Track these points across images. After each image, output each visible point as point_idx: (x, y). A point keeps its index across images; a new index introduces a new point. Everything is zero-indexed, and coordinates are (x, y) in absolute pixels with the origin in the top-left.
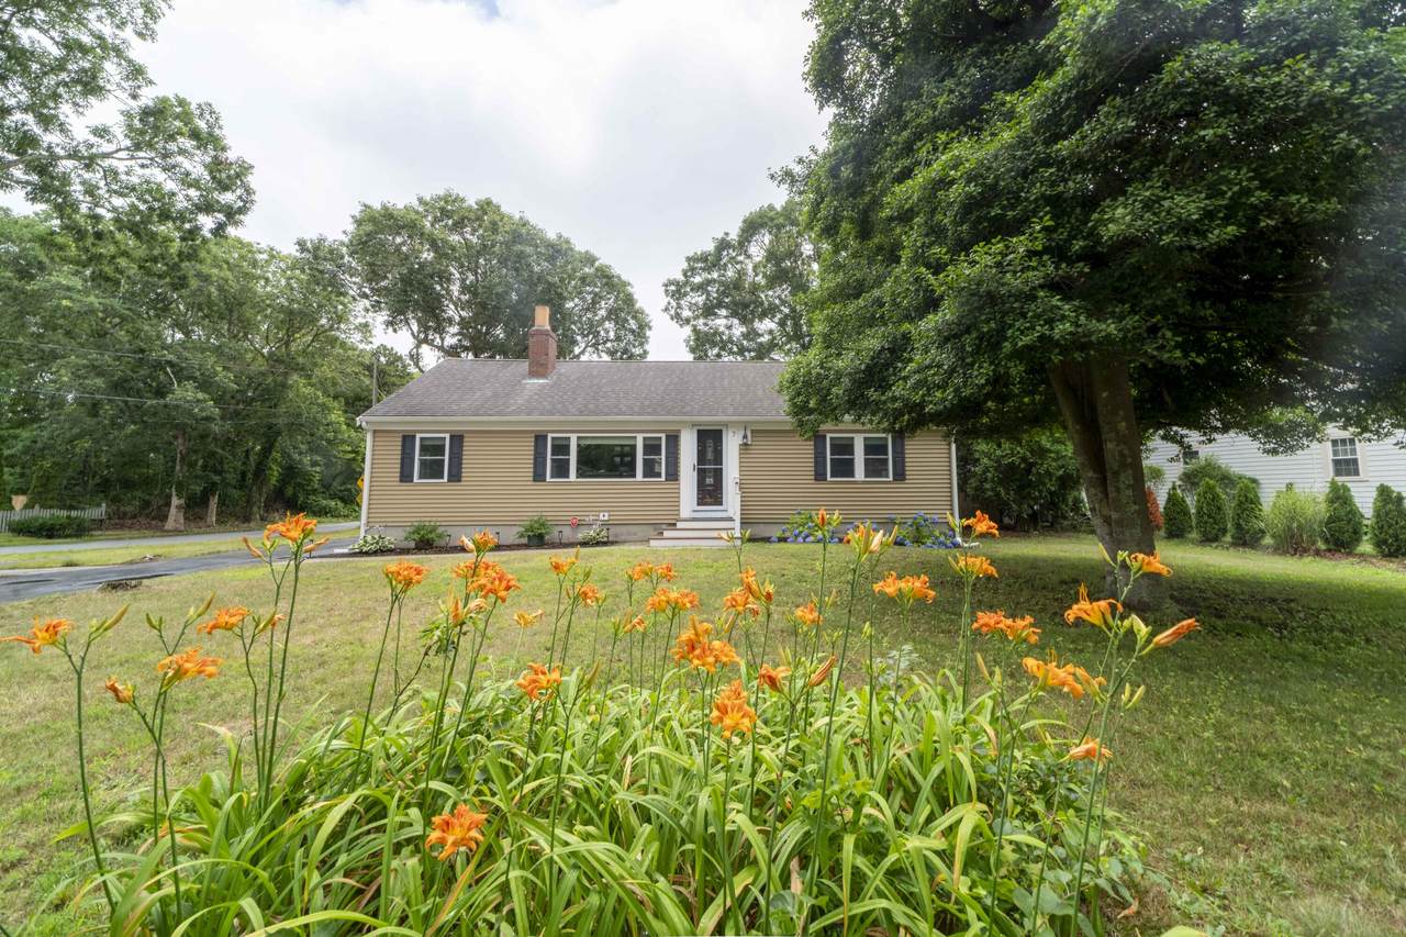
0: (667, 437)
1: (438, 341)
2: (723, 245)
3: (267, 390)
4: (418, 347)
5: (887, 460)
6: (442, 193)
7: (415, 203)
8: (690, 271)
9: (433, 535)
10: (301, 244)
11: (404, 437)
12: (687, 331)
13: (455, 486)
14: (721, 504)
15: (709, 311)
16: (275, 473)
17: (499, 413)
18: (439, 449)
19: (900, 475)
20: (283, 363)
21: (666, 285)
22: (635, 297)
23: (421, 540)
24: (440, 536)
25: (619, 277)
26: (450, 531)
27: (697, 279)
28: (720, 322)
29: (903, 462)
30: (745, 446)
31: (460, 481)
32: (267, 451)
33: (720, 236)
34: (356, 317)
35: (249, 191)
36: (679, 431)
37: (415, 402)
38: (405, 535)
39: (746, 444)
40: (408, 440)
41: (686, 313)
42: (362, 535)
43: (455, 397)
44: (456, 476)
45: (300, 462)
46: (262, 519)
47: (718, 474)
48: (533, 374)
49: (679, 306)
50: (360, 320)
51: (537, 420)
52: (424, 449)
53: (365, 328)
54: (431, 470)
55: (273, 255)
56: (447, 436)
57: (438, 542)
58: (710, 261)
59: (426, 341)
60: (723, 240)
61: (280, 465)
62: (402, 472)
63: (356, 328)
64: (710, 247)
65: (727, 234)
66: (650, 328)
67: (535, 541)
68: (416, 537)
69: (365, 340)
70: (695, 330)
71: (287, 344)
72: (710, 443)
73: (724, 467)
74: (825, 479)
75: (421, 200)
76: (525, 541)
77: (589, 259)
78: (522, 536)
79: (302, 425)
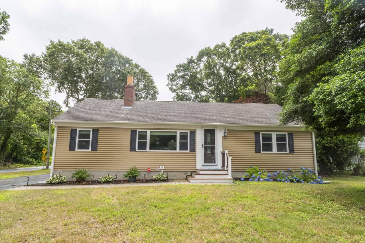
0: (190, 132)
1: (76, 96)
2: (191, 61)
3: (8, 115)
4: (68, 98)
5: (285, 144)
6: (81, 38)
7: (71, 43)
8: (178, 71)
9: (84, 176)
10: (26, 57)
11: (72, 130)
12: (174, 94)
13: (94, 153)
14: (215, 163)
15: (183, 87)
16: (10, 146)
17: (115, 120)
18: (88, 136)
19: (292, 151)
20: (15, 104)
21: (169, 76)
22: (154, 81)
23: (80, 178)
24: (88, 176)
25: (148, 73)
26: (93, 173)
27: (180, 74)
28: (188, 91)
29: (293, 145)
30: (225, 137)
31: (97, 150)
32: (7, 138)
33: (190, 58)
34: (43, 88)
35: (7, 25)
36: (196, 130)
37: (76, 114)
38: (72, 175)
39: (225, 136)
40: (73, 131)
41: (174, 88)
42: (51, 175)
43: (94, 113)
44: (95, 148)
45: (19, 143)
46: (4, 165)
47: (213, 149)
48: (126, 104)
49: (172, 85)
50: (45, 89)
51: (132, 124)
52: (81, 136)
53: (47, 92)
54: (83, 145)
55: (13, 63)
56: (91, 130)
57: (88, 179)
58: (186, 67)
59: (72, 96)
60: (191, 59)
61: (11, 144)
62: (70, 146)
63: (43, 92)
64: (186, 62)
65: (192, 57)
66: (158, 94)
67: (132, 179)
68: (78, 176)
69: (47, 97)
70: (177, 94)
71: (17, 97)
72: (209, 135)
73: (216, 146)
74: (260, 152)
75: (73, 42)
76: (127, 178)
77: (137, 66)
78: (126, 176)
79: (21, 129)
